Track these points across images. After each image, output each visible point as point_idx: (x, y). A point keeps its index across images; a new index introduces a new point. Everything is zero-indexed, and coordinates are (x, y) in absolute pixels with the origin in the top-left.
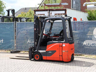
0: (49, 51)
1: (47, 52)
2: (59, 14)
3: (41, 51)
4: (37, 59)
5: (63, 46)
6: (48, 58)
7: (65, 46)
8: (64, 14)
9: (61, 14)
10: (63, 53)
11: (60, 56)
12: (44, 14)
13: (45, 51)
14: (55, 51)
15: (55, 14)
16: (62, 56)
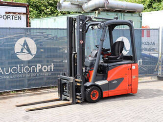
0: (113, 81)
1: (110, 82)
2: (14, 13)
3: (100, 83)
5: (133, 68)
7: (135, 68)
8: (24, 14)
9: (19, 13)
10: (133, 81)
11: (129, 85)
14: (122, 79)
15: (6, 13)
16: (131, 85)
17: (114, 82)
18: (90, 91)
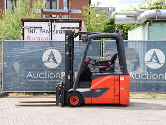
1: (92, 90)
2: (69, 28)
4: (75, 104)
5: (121, 79)
6: (95, 100)
7: (123, 80)
9: (73, 28)
11: (115, 96)
12: (41, 28)
13: (88, 90)
15: (62, 28)
16: (119, 96)
17: (97, 91)
18: (70, 96)
